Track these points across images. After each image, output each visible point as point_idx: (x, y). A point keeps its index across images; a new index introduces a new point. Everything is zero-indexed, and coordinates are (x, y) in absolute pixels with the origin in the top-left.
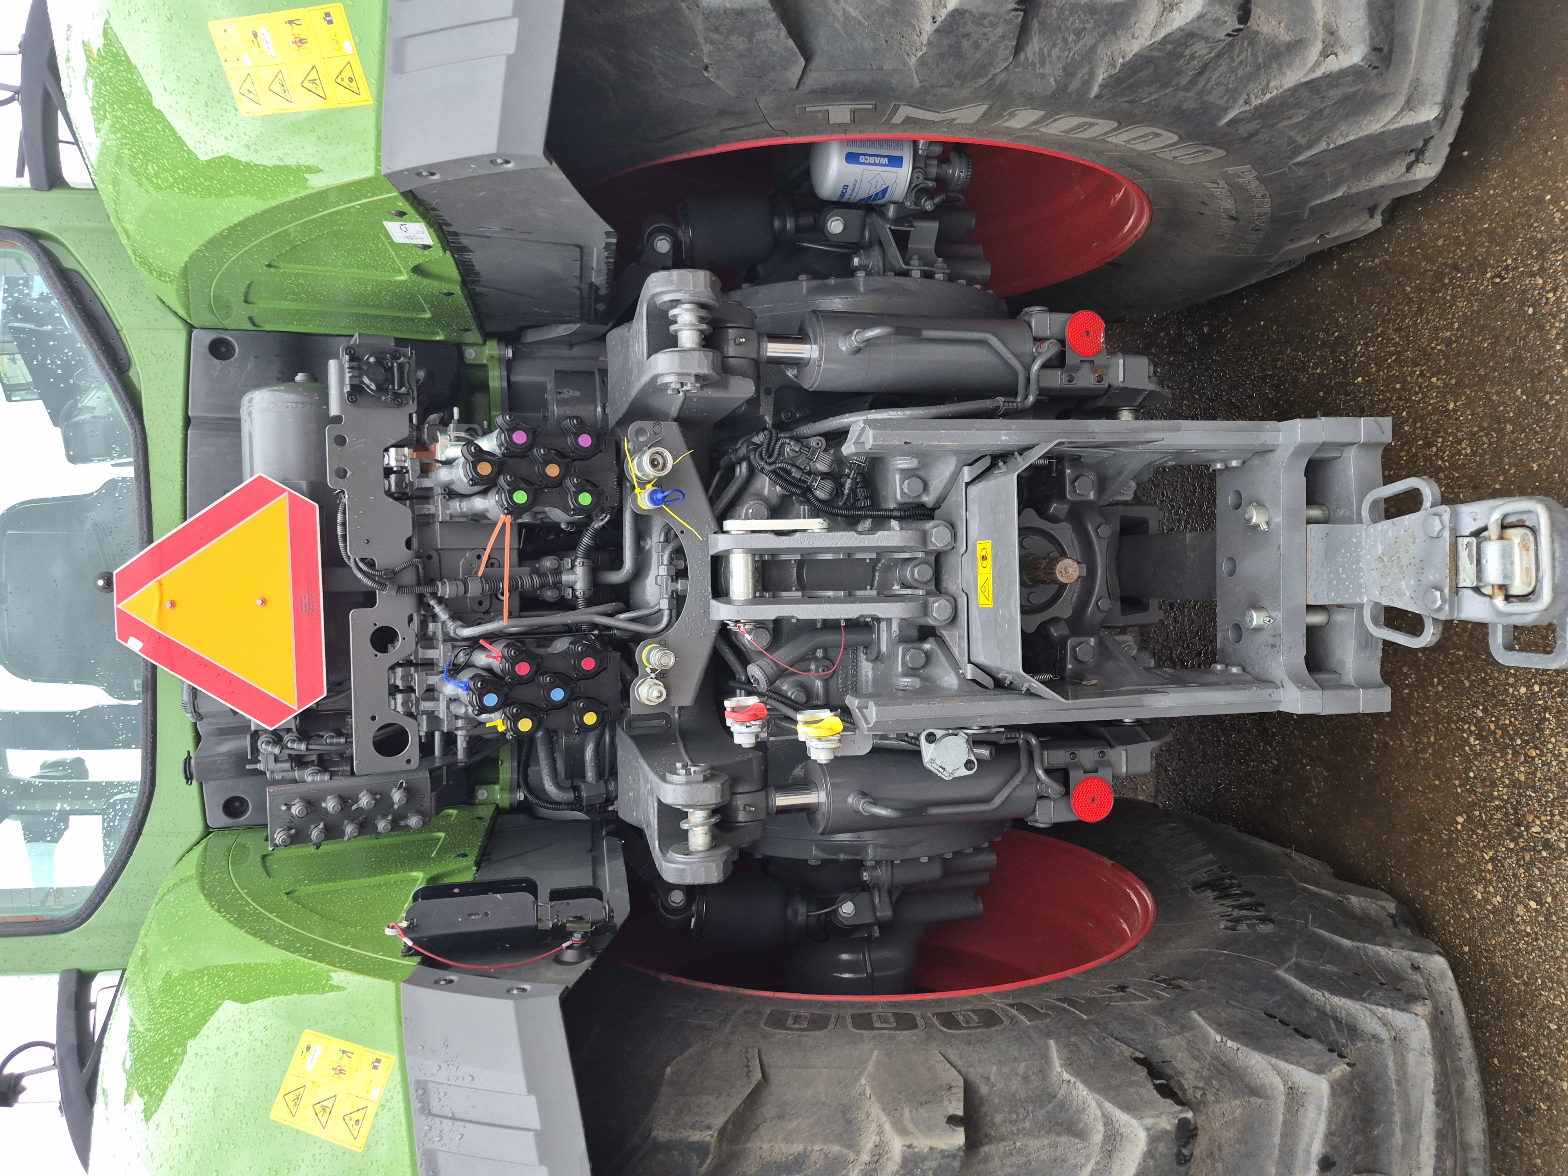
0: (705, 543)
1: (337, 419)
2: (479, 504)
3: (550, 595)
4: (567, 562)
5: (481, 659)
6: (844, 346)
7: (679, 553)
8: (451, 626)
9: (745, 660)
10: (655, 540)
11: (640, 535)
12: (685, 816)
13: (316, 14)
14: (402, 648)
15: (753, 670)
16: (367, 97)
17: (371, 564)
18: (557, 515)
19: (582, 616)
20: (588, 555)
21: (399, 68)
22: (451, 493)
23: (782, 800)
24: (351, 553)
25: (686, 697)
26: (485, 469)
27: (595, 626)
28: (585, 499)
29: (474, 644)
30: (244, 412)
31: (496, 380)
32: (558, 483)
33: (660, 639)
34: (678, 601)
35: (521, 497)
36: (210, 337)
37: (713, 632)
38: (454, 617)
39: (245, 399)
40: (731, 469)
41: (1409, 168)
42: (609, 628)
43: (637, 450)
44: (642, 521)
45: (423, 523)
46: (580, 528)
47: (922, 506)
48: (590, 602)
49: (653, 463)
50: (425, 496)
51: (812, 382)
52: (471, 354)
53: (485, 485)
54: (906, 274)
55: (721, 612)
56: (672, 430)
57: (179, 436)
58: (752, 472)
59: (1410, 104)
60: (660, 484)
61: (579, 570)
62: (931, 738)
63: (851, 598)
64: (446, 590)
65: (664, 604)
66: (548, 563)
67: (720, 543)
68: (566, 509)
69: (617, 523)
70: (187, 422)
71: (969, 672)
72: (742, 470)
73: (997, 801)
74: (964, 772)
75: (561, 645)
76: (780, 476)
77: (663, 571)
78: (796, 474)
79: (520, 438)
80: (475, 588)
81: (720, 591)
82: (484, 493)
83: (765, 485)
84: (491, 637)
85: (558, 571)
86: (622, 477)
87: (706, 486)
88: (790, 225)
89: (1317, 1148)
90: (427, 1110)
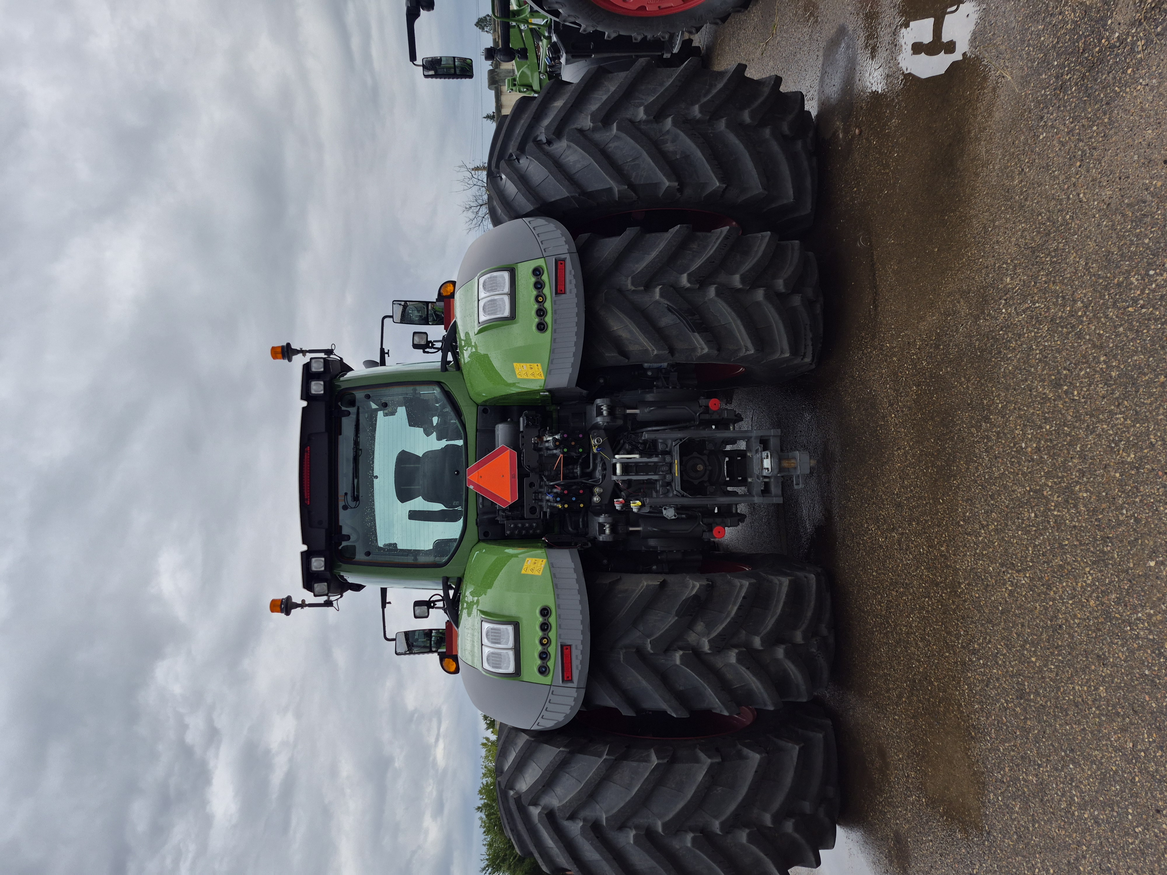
0: (610, 461)
1: (522, 432)
2: (555, 451)
3: (571, 475)
4: (576, 467)
5: (555, 490)
6: (647, 410)
7: (604, 464)
8: (547, 483)
9: (621, 491)
10: (599, 460)
11: (595, 459)
12: (604, 526)
13: (535, 365)
14: (536, 487)
15: (623, 493)
16: (543, 378)
17: (529, 466)
18: (573, 454)
19: (579, 480)
20: (580, 465)
21: (550, 374)
22: (548, 449)
23: (631, 529)
24: (525, 463)
25: (606, 502)
26: (557, 443)
27: (583, 483)
28: (581, 450)
29: (553, 487)
30: (496, 429)
31: (555, 415)
32: (574, 446)
33: (599, 486)
34: (604, 476)
35: (565, 450)
36: (482, 408)
37: (613, 484)
38: (548, 480)
39: (497, 426)
40: (619, 441)
41: (802, 359)
42: (586, 483)
43: (593, 438)
44: (595, 455)
45: (541, 456)
46: (579, 457)
47: (667, 451)
48: (581, 477)
49: (597, 441)
50: (540, 449)
51: (639, 419)
52: (548, 408)
53: (556, 447)
54: (668, 388)
55: (614, 478)
56: (602, 432)
57: (475, 434)
58: (624, 443)
59: (782, 352)
60: (599, 446)
61: (578, 468)
62: (665, 509)
63: (647, 474)
64: (546, 473)
65: (600, 477)
66: (570, 467)
67: (614, 461)
68: (576, 453)
69: (588, 456)
70: (477, 430)
71: (675, 492)
72: (622, 441)
73: (690, 531)
74: (674, 517)
75: (574, 487)
76: (630, 444)
77: (600, 468)
78: (634, 443)
79: (565, 436)
80: (553, 473)
81: (615, 473)
82: (556, 449)
83: (627, 446)
84: (558, 485)
85: (573, 469)
86: (590, 444)
87: (611, 447)
88: (636, 373)
89: (743, 595)
90: (553, 567)
